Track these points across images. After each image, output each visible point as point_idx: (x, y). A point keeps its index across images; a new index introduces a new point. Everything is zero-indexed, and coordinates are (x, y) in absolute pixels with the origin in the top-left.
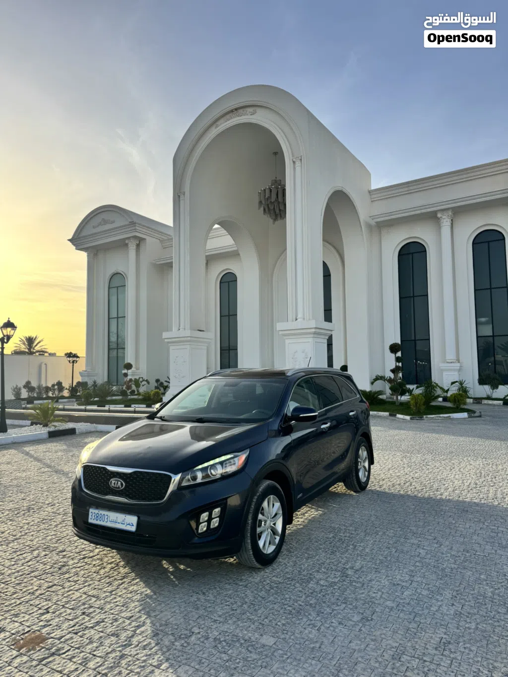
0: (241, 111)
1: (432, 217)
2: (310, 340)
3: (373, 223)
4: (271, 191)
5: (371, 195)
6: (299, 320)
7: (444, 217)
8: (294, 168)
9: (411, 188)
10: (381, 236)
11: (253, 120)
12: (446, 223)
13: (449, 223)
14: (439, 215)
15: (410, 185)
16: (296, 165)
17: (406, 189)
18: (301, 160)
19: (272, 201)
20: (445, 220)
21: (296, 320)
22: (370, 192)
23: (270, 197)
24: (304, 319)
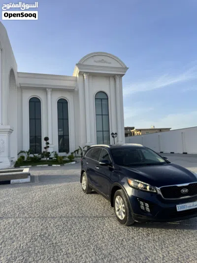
3: (19, 86)
5: (18, 74)
7: (49, 91)
10: (22, 92)
13: (50, 94)
17: (33, 76)
24: (2, 124)
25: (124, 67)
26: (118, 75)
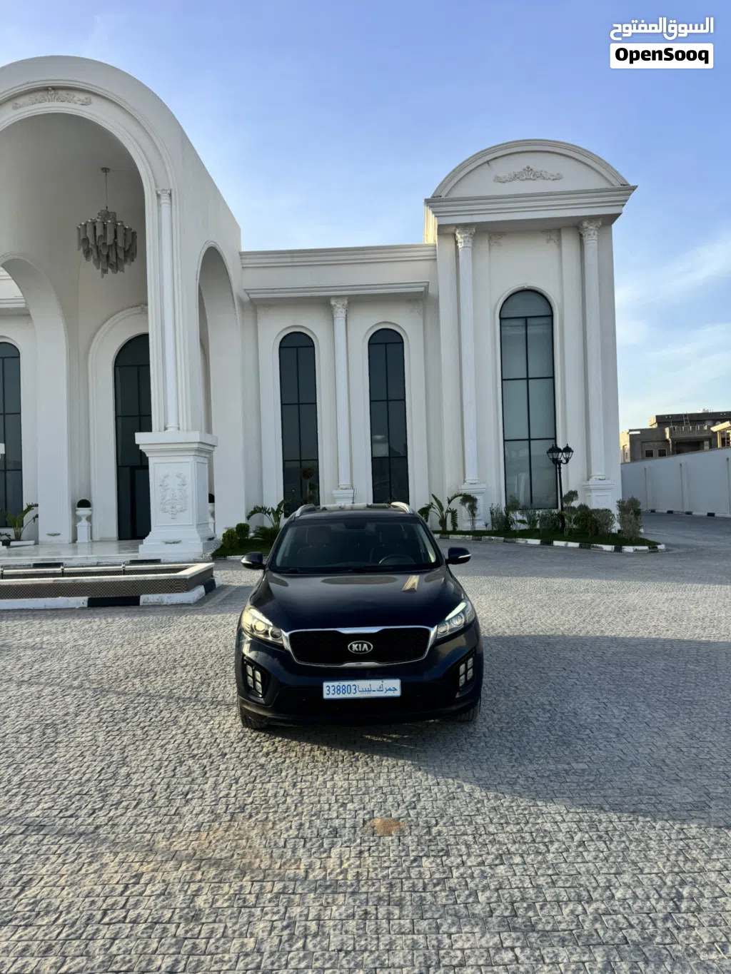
0: (63, 94)
1: (323, 303)
2: (191, 459)
3: (246, 298)
4: (105, 227)
5: (241, 258)
6: (169, 430)
7: (338, 306)
8: (159, 205)
9: (296, 260)
10: (256, 317)
11: (86, 114)
12: (340, 313)
13: (344, 315)
14: (333, 303)
15: (295, 255)
16: (162, 201)
17: (289, 260)
18: (170, 195)
19: (108, 244)
20: (340, 310)
21: (166, 429)
22: (242, 254)
23: (104, 236)
24: (179, 429)
25: (617, 185)
26: (592, 219)
